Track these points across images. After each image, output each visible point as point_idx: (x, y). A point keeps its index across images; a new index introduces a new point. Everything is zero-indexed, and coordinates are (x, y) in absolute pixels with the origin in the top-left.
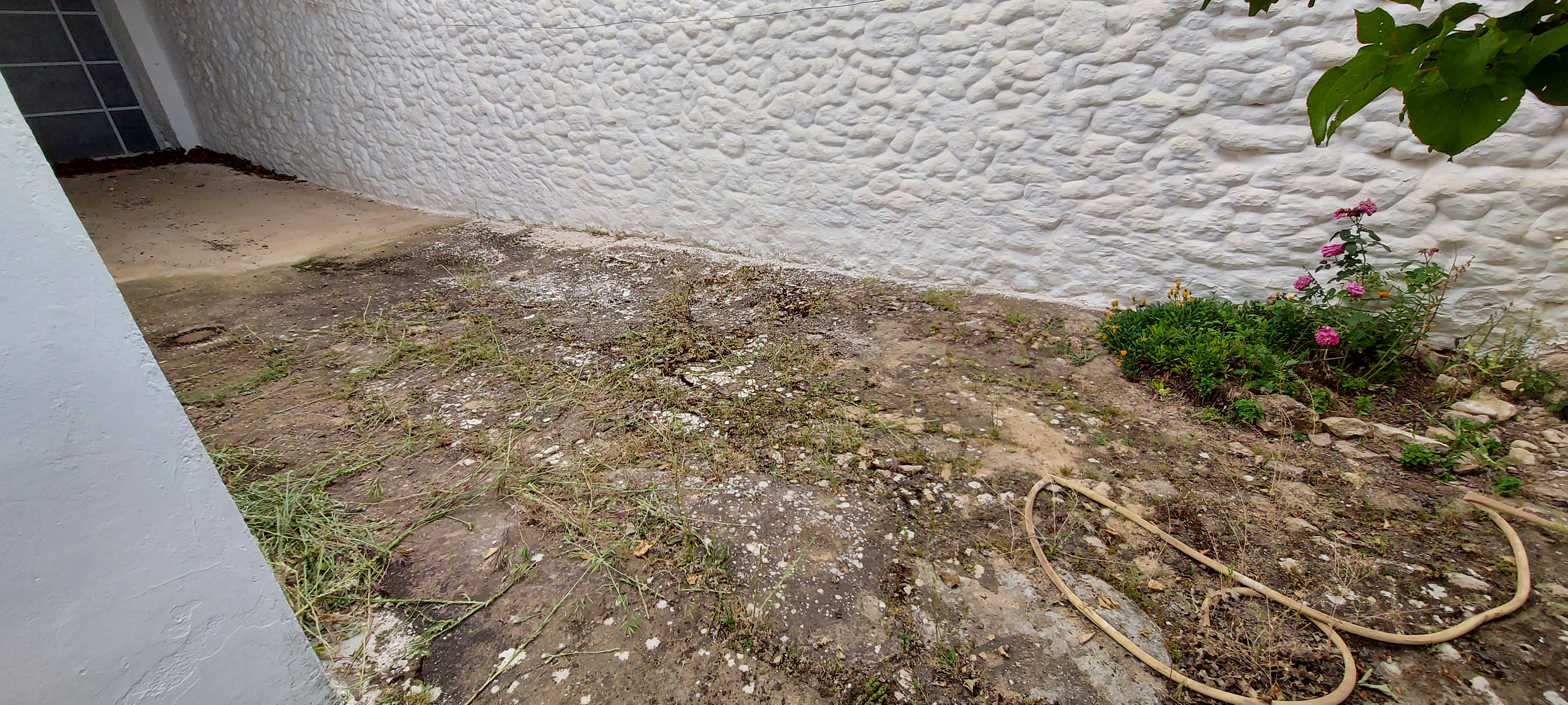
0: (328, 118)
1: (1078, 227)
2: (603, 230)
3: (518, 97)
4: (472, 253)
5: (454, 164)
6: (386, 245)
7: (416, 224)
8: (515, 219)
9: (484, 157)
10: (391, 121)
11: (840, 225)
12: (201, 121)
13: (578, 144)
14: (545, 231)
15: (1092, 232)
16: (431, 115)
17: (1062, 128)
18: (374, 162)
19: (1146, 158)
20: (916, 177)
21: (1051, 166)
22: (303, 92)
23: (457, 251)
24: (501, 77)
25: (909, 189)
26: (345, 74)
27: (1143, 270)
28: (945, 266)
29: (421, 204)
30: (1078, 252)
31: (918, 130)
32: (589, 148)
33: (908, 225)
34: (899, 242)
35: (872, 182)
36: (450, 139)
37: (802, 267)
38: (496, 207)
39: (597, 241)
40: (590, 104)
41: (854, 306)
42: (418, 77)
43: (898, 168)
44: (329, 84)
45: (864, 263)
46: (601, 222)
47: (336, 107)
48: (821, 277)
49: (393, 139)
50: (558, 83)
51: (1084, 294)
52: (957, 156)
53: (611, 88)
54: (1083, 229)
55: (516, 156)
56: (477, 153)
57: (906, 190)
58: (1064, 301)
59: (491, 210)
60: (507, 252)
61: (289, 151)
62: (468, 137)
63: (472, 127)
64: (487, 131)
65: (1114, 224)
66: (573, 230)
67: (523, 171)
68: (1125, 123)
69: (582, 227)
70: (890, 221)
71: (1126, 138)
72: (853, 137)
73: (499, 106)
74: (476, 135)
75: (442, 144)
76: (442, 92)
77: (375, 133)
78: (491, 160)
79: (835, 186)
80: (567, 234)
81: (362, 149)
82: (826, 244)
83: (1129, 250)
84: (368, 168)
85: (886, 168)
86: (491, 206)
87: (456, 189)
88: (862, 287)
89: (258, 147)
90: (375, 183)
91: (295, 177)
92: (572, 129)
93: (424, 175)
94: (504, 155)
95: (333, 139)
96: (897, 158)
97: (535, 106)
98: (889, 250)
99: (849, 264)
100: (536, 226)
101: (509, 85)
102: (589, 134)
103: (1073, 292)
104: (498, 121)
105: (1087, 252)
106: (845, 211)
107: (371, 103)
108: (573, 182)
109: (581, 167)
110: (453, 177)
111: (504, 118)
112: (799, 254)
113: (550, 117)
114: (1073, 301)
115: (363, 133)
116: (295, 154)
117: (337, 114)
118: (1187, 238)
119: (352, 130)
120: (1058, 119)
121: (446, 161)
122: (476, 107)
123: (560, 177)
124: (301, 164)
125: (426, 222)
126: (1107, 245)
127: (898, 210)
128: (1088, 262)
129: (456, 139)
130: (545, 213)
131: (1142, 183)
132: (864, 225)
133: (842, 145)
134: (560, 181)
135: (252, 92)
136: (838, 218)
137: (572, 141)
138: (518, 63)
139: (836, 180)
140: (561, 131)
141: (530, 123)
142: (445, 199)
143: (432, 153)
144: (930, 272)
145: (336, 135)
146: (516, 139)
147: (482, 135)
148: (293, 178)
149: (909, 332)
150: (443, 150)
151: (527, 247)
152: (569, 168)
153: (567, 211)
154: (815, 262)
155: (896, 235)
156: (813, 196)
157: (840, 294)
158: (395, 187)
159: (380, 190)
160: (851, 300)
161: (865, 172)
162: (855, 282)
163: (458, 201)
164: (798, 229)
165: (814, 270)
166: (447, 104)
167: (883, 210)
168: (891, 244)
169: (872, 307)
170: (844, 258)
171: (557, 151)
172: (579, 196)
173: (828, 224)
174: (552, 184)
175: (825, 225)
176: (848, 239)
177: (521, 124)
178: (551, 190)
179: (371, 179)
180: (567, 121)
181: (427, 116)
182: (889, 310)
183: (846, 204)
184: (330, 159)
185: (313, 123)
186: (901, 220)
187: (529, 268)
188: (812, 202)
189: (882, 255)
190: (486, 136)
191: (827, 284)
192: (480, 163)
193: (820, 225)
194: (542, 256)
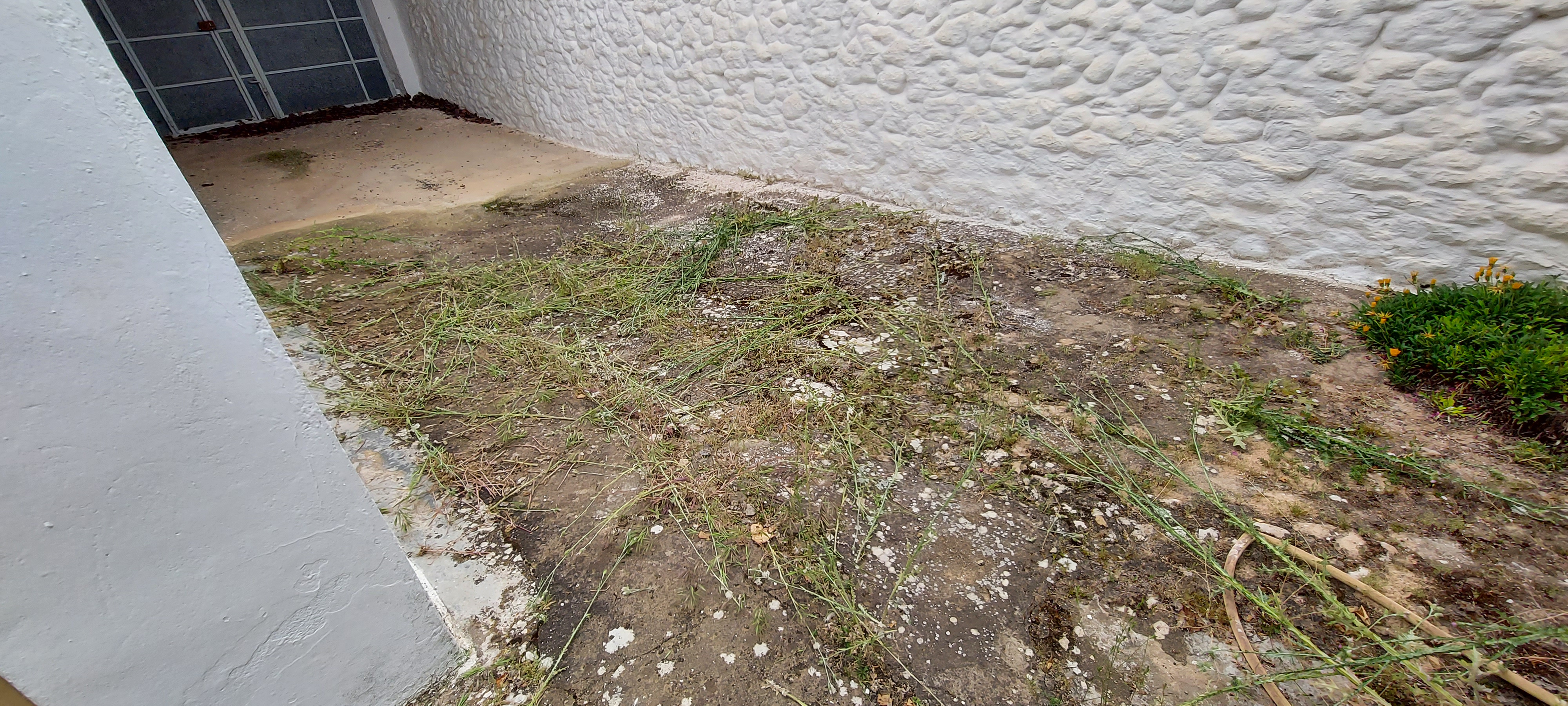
0: (517, 63)
1: (1340, 178)
2: (755, 174)
3: (678, 35)
4: (631, 196)
5: (621, 106)
6: (560, 186)
7: (586, 166)
8: (674, 161)
9: (646, 98)
10: (568, 64)
11: (1011, 173)
12: (422, 69)
13: (733, 83)
14: (700, 174)
15: (1360, 185)
16: (601, 58)
17: (1334, 44)
18: (554, 105)
19: (1466, 82)
20: (1114, 114)
21: (1309, 96)
22: (496, 38)
23: (618, 194)
24: (664, 14)
25: (1102, 128)
26: (530, 19)
27: (1435, 239)
28: (1140, 224)
29: (592, 146)
30: (1335, 211)
31: (1123, 53)
32: (744, 86)
33: (1097, 173)
34: (1082, 193)
35: (1056, 120)
36: (618, 81)
37: (962, 219)
38: (656, 149)
39: (748, 186)
40: (747, 38)
41: (1019, 269)
42: (590, 19)
43: (1090, 103)
44: (517, 30)
45: (1036, 217)
46: (753, 166)
47: (523, 52)
48: (982, 233)
49: (569, 83)
50: (716, 17)
51: (1335, 266)
52: (1172, 86)
53: (768, 19)
54: (1347, 181)
55: (675, 97)
56: (640, 95)
57: (1099, 130)
58: (1305, 274)
59: (653, 153)
60: (663, 196)
61: (487, 96)
62: (633, 79)
63: (637, 67)
64: (649, 72)
65: (1397, 175)
66: (726, 173)
67: (681, 112)
68: (1438, 33)
69: (734, 170)
70: (1073, 168)
71: (1437, 55)
72: (1037, 66)
73: (661, 44)
74: (640, 76)
75: (610, 86)
76: (611, 33)
77: (555, 77)
78: (653, 101)
79: (1009, 126)
80: (720, 177)
81: (545, 94)
82: (991, 194)
83: (1417, 210)
84: (549, 112)
85: (1075, 103)
86: (652, 149)
87: (622, 131)
88: (1031, 245)
89: (464, 92)
90: (555, 126)
91: (493, 120)
92: (729, 67)
93: (596, 117)
94: (665, 96)
95: (521, 84)
96: (1090, 90)
97: (694, 44)
98: (1069, 203)
99: (1017, 218)
100: (691, 168)
101: (671, 22)
102: (745, 71)
103: (1319, 264)
104: (660, 60)
105: (1347, 212)
107: (551, 46)
108: (727, 124)
109: (736, 108)
110: (619, 119)
111: (665, 58)
112: (959, 205)
113: (708, 55)
114: (1317, 275)
115: (545, 77)
116: (492, 98)
117: (524, 59)
118: (1518, 197)
119: (536, 74)
120: (1328, 32)
121: (613, 103)
122: (640, 47)
123: (715, 118)
124: (497, 107)
125: (596, 165)
126: (1380, 203)
127: (1085, 155)
128: (1347, 224)
129: (622, 81)
130: (700, 156)
131: (1453, 118)
132: (1040, 172)
133: (1022, 75)
134: (716, 123)
135: (458, 40)
136: (1008, 164)
137: (728, 80)
139: (1010, 118)
140: (717, 69)
141: (689, 62)
142: (613, 142)
143: (602, 96)
144: (1120, 231)
145: (524, 79)
146: (676, 79)
147: (645, 75)
148: (489, 121)
149: (1084, 304)
150: (611, 92)
151: (681, 191)
152: (725, 109)
153: (721, 153)
154: (977, 215)
155: (1079, 184)
156: (981, 138)
157: (1004, 254)
158: (571, 130)
159: (559, 133)
160: (1017, 261)
161: (1047, 108)
162: (1022, 240)
163: (624, 143)
164: (961, 177)
165: (974, 224)
166: (615, 45)
167: (1065, 154)
168: (1071, 196)
169: (1040, 271)
170: (1012, 211)
171: (714, 91)
172: (733, 138)
173: (996, 170)
174: (708, 125)
175: (992, 172)
176: (1018, 188)
177: (680, 63)
178: (707, 131)
179: (552, 121)
180: (724, 59)
181: (598, 58)
182: (1063, 275)
183: (1021, 147)
184: (519, 103)
185: (506, 68)
186: (1088, 166)
187: (681, 213)
188: (980, 145)
189: (1060, 208)
190: (649, 78)
191: (989, 240)
192: (643, 105)
193: (986, 171)
194: (694, 201)
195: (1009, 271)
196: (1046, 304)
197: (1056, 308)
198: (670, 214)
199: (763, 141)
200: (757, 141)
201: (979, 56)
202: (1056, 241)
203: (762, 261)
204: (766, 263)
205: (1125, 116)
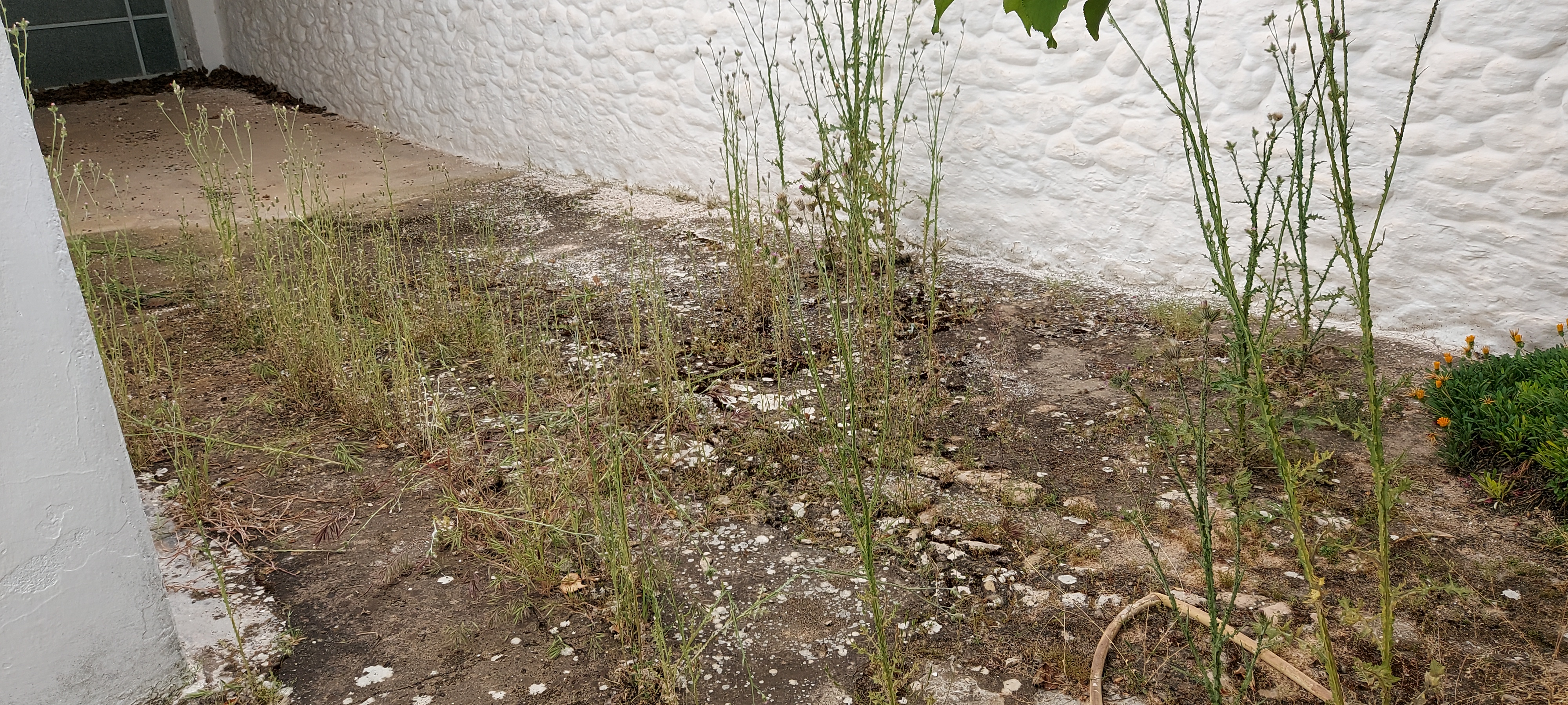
0: (370, 27)
1: (1421, 205)
2: (692, 193)
4: (509, 218)
5: (511, 92)
6: (409, 202)
7: (453, 176)
8: (580, 173)
9: (548, 82)
10: (441, 31)
11: (1025, 194)
12: (230, 31)
13: (666, 64)
14: (613, 191)
15: (1445, 214)
16: (489, 23)
17: (1389, 33)
18: (417, 90)
19: (1541, 84)
20: (1146, 116)
21: (1371, 98)
23: (491, 215)
25: (1133, 134)
27: (1543, 287)
28: (1192, 267)
29: (465, 148)
30: (1423, 250)
31: (1151, 38)
32: (680, 69)
33: (1132, 195)
34: (1118, 224)
35: (1077, 122)
36: (509, 56)
37: (965, 260)
38: (557, 155)
39: (679, 209)
41: (1020, 323)
43: (1117, 101)
45: (1061, 257)
46: (689, 182)
47: (380, 12)
48: (988, 277)
49: (441, 57)
51: (1436, 326)
52: (1211, 81)
54: (1430, 208)
55: (587, 81)
56: (540, 76)
57: (1130, 137)
58: (1399, 336)
59: (551, 160)
60: (554, 219)
61: (321, 73)
62: (530, 54)
63: (537, 39)
64: (554, 45)
65: (1485, 201)
66: (653, 192)
67: (594, 103)
68: (1497, 23)
69: (663, 188)
70: (1102, 189)
71: (1502, 50)
73: (572, 8)
74: (541, 50)
75: (498, 63)
77: (422, 50)
78: (556, 87)
79: (1019, 130)
80: (642, 197)
81: (406, 72)
82: (1003, 224)
83: (1514, 249)
84: (408, 98)
85: (1099, 101)
86: (551, 155)
87: (510, 127)
88: (1047, 295)
89: (288, 67)
90: (416, 119)
91: (324, 109)
92: (661, 42)
93: (474, 108)
94: (574, 79)
95: (372, 57)
96: (1116, 83)
97: (617, 9)
98: (1101, 236)
99: (1039, 258)
100: (604, 184)
102: (682, 48)
103: (1415, 323)
104: (570, 30)
105: (1437, 250)
106: (1034, 170)
107: (421, 6)
108: (656, 121)
109: (668, 98)
110: (508, 111)
111: (576, 27)
112: (963, 239)
113: (634, 25)
114: (1415, 338)
115: (408, 49)
116: (329, 76)
117: (380, 22)
119: (395, 45)
120: (1380, 18)
121: (501, 87)
122: (544, 10)
123: (640, 112)
124: (332, 90)
125: (467, 174)
126: (1474, 238)
127: (1116, 170)
128: (1439, 267)
129: (516, 57)
130: (618, 166)
131: (1534, 129)
132: (1064, 193)
133: (1033, 63)
134: (640, 118)
136: (1022, 182)
137: (660, 59)
139: (1020, 120)
140: (646, 44)
141: (608, 34)
142: (496, 144)
143: (486, 77)
144: (1168, 277)
145: (377, 51)
146: (589, 57)
147: (548, 50)
148: (320, 110)
149: (1092, 367)
150: (500, 71)
151: (583, 214)
152: (654, 99)
153: (647, 163)
154: (987, 254)
155: (1113, 211)
156: (986, 145)
157: (1007, 303)
158: (438, 125)
159: (420, 129)
160: (1021, 313)
161: (1065, 106)
162: (1039, 287)
163: (511, 145)
164: (964, 199)
165: (981, 266)
166: (509, 7)
167: (1093, 169)
168: (1105, 227)
169: (1048, 326)
170: (1032, 249)
171: (640, 74)
172: (663, 141)
173: (1007, 191)
174: (630, 122)
175: (1002, 192)
176: (1038, 216)
177: (597, 34)
178: (629, 131)
179: (411, 112)
180: (655, 31)
181: (484, 24)
182: (1075, 331)
183: (1036, 159)
184: (366, 85)
185: (353, 34)
186: (1121, 186)
187: (575, 242)
188: (985, 156)
189: (1091, 244)
190: (553, 53)
191: (993, 287)
192: (542, 91)
193: (996, 192)
194: (597, 227)
195: (1005, 324)
196: (1039, 365)
197: (1052, 371)
198: (560, 242)
199: (704, 146)
200: (696, 145)
201: (980, 36)
202: (1086, 290)
203: (670, 305)
204: (675, 307)
205: (1160, 119)
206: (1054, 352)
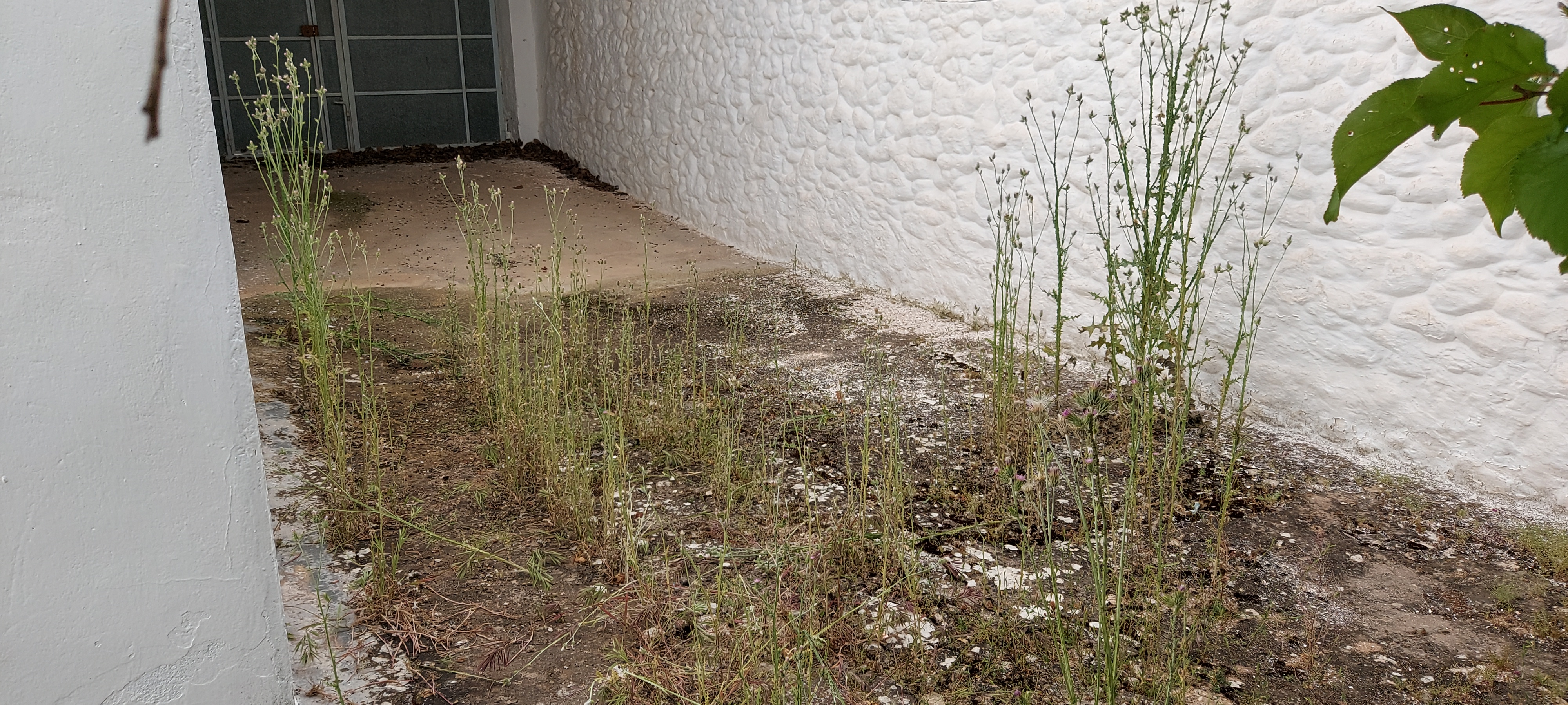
0: (667, 114)
2: (957, 311)
3: (884, 99)
4: (765, 317)
5: (788, 188)
6: (672, 289)
7: (719, 265)
8: (844, 277)
9: (824, 181)
10: (731, 123)
11: (1358, 363)
12: (547, 108)
13: (948, 173)
14: (876, 301)
16: (777, 119)
18: (701, 177)
20: (1533, 289)
22: (649, 80)
23: (748, 311)
24: (870, 69)
25: (1513, 310)
26: (696, 59)
29: (737, 239)
32: (962, 180)
33: (1504, 384)
34: (1480, 416)
35: (1436, 287)
36: (791, 152)
37: (1269, 429)
38: (824, 256)
39: (941, 326)
40: (976, 113)
42: (773, 66)
43: (1495, 267)
44: (677, 71)
45: (1397, 445)
46: (956, 298)
47: (678, 100)
48: (1298, 456)
49: (727, 148)
50: (939, 79)
53: (1010, 91)
55: (864, 184)
56: (818, 175)
57: (1509, 312)
59: (818, 260)
60: (809, 323)
61: (619, 153)
62: (811, 152)
63: (820, 137)
64: (835, 145)
66: (916, 304)
67: (868, 207)
69: (927, 302)
70: (1462, 371)
72: (1408, 199)
73: (859, 110)
74: (822, 150)
75: (779, 158)
76: (796, 87)
77: (711, 140)
78: (832, 187)
79: (1357, 288)
80: (903, 309)
81: (693, 160)
82: (1323, 395)
84: (692, 185)
85: (1469, 265)
86: (818, 254)
87: (783, 223)
88: (1374, 490)
89: (591, 145)
90: (696, 206)
91: (617, 188)
92: (945, 151)
93: (751, 200)
94: (851, 181)
95: (665, 143)
96: (1495, 246)
97: (903, 113)
98: (1455, 428)
99: (1366, 442)
100: (867, 291)
101: (877, 81)
104: (853, 131)
106: (1371, 336)
107: (715, 97)
108: (929, 231)
109: (945, 209)
110: (783, 206)
111: (860, 128)
112: (1270, 405)
113: (919, 130)
115: (698, 138)
116: (625, 157)
117: (677, 110)
119: (687, 132)
121: (779, 182)
122: (830, 109)
123: (914, 221)
124: (626, 170)
125: (734, 266)
127: (1484, 351)
129: (798, 154)
130: (883, 274)
132: (1408, 369)
133: (1384, 211)
134: (913, 227)
135: (601, 76)
136: (1353, 349)
137: (942, 168)
138: (894, 50)
139: (1360, 275)
140: (929, 152)
141: (891, 138)
142: (767, 238)
143: (766, 171)
146: (870, 159)
147: (829, 150)
148: (613, 189)
149: (1434, 597)
150: (780, 167)
151: (839, 320)
152: (930, 208)
153: (914, 274)
154: (1299, 427)
155: (1474, 400)
156: (1312, 300)
157: (1321, 494)
158: (715, 214)
159: (698, 216)
160: (1338, 509)
161: (1422, 266)
162: (1365, 479)
163: (781, 240)
164: (1276, 358)
165: (1289, 440)
166: (798, 104)
167: (1452, 345)
168: (1461, 417)
169: (1374, 532)
170: (1358, 429)
171: (919, 181)
172: (934, 253)
173: (1333, 356)
174: (902, 230)
175: (1327, 357)
176: (1370, 391)
177: (880, 137)
178: (899, 239)
179: (693, 199)
180: (940, 138)
181: (772, 118)
182: (1412, 545)
183: (1376, 324)
184: (656, 169)
185: (651, 119)
186: (1489, 371)
187: (826, 351)
188: (1309, 312)
189: (1440, 436)
190: (833, 153)
191: (1304, 469)
192: (818, 190)
193: (1318, 356)
194: (852, 337)
195: (1317, 521)
196: (1360, 584)
197: (1377, 594)
198: (810, 349)
199: (977, 263)
200: (967, 261)
201: (1318, 174)
202: (1427, 491)
203: (913, 436)
204: (918, 439)
205: (1552, 296)
206: (1381, 569)
